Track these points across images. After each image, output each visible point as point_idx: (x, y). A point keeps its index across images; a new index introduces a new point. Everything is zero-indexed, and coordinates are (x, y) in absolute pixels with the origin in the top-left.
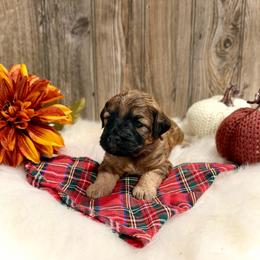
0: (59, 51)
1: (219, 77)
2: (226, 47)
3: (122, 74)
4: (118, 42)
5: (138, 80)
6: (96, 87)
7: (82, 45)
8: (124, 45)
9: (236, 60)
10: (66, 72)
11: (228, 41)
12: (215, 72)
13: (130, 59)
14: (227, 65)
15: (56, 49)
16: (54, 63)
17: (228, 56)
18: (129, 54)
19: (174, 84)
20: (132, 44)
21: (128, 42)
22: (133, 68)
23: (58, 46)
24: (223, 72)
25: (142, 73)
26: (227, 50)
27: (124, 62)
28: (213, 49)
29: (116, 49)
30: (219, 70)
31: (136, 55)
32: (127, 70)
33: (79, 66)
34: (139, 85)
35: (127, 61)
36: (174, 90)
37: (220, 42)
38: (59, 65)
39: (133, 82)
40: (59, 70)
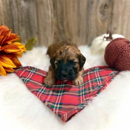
0: (18, 11)
1: (101, 24)
2: (105, 8)
3: (52, 23)
4: (49, 6)
5: (60, 26)
6: (38, 29)
7: (30, 7)
8: (52, 7)
9: (110, 15)
10: (22, 21)
11: (106, 5)
12: (100, 21)
13: (56, 15)
14: (106, 18)
15: (16, 10)
16: (15, 17)
17: (106, 14)
18: (55, 11)
20: (57, 6)
21: (54, 5)
22: (57, 19)
23: (17, 8)
24: (103, 21)
25: (62, 22)
26: (106, 10)
27: (53, 16)
28: (98, 10)
29: (48, 9)
30: (101, 20)
31: (59, 12)
32: (54, 20)
33: (29, 18)
34: (61, 28)
35: (54, 16)
36: (79, 31)
37: (102, 6)
38: (18, 18)
39: (58, 26)
40: (18, 21)
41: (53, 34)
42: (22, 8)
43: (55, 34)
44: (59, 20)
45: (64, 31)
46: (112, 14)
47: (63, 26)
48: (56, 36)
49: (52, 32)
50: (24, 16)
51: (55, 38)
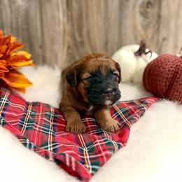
0: (12, 12)
1: (142, 32)
2: (148, 7)
3: (64, 30)
4: (60, 4)
5: (77, 35)
6: (43, 41)
7: (29, 7)
8: (65, 6)
9: (156, 18)
10: (17, 29)
11: (149, 3)
12: (140, 28)
13: (70, 19)
14: (149, 22)
15: (8, 10)
17: (150, 15)
18: (70, 13)
19: (106, 37)
20: (72, 5)
21: (68, 4)
22: (73, 25)
23: (11, 7)
24: (146, 27)
25: (80, 30)
26: (149, 10)
27: (65, 20)
28: (137, 9)
29: (58, 10)
30: (143, 26)
31: (75, 15)
32: (68, 27)
33: (28, 24)
34: (78, 39)
35: (68, 20)
36: (106, 43)
37: (143, 3)
38: (11, 23)
39: (73, 36)
40: (12, 28)
41: (66, 48)
42: (18, 9)
43: (69, 48)
44: (76, 27)
45: (82, 43)
46: (159, 16)
47: (81, 35)
48: (70, 51)
49: (64, 45)
50: (20, 20)
51: (68, 54)
